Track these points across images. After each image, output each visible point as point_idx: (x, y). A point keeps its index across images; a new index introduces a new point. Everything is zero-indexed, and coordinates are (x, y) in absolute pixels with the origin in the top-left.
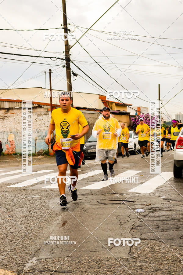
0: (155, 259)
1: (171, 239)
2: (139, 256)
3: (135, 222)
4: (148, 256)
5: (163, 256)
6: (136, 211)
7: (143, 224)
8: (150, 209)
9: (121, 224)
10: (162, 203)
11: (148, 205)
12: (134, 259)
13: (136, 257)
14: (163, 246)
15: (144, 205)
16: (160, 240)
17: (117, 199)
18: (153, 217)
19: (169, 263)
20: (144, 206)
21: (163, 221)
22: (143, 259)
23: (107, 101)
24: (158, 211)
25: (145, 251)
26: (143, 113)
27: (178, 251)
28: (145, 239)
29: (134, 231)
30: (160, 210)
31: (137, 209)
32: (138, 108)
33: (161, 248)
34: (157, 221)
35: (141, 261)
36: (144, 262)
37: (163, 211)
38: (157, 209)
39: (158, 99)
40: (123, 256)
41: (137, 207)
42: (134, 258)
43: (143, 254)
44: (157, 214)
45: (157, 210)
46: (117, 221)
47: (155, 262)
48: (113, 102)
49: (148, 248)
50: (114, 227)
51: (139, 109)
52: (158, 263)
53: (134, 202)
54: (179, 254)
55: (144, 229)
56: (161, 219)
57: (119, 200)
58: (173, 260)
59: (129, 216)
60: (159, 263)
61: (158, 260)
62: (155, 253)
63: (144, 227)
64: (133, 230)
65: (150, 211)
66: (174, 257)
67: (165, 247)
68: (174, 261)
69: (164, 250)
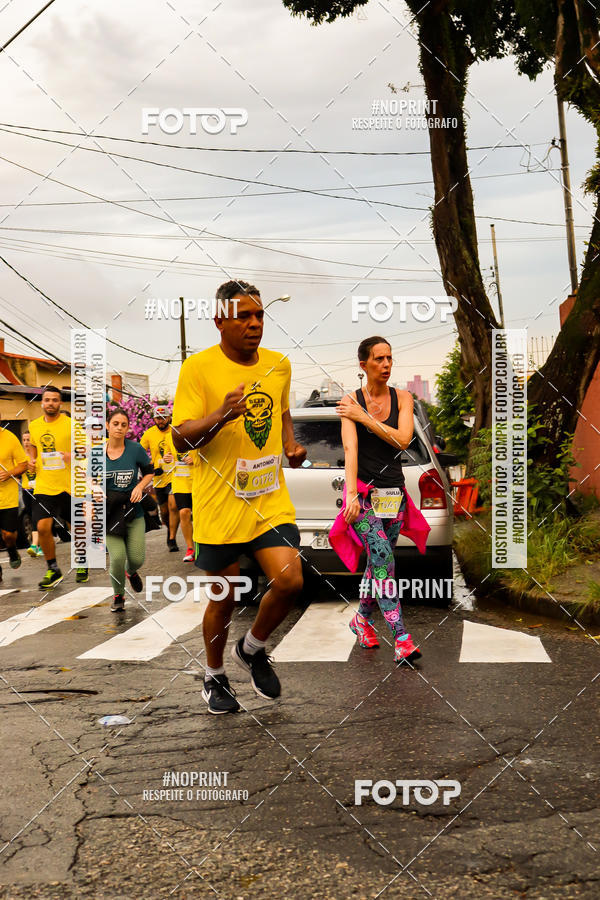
0: (157, 879)
1: (211, 809)
2: (103, 875)
3: (97, 760)
4: (134, 871)
5: (183, 868)
6: (101, 721)
7: (122, 763)
8: (149, 714)
9: (47, 772)
10: (187, 689)
11: (143, 701)
12: (87, 884)
13: (94, 878)
14: (185, 835)
15: (129, 701)
16: (175, 816)
17: (38, 688)
18: (159, 740)
19: (201, 890)
20: (128, 705)
21: (190, 750)
22: (117, 883)
23: (7, 357)
24: (173, 719)
25: (124, 855)
26: (130, 395)
27: (234, 847)
28: (128, 816)
29: (89, 792)
30: (180, 716)
31: (105, 715)
32: (113, 377)
33: (177, 841)
34: (168, 751)
35: (110, 890)
36: (119, 892)
37: (190, 716)
38: (171, 711)
39: (180, 344)
40: (51, 877)
41: (105, 708)
42: (88, 880)
43: (116, 866)
44: (170, 728)
45: (171, 716)
46: (35, 759)
47: (156, 888)
48: (29, 360)
49: (136, 843)
50: (22, 783)
51: (117, 380)
52: (164, 891)
53: (95, 693)
54: (234, 856)
55: (125, 781)
56: (184, 743)
57: (45, 688)
58: (215, 877)
59: (76, 740)
60: (168, 890)
61: (168, 881)
62: (157, 859)
63: (124, 775)
64: (89, 787)
65: (149, 719)
66: (217, 868)
67: (192, 837)
68: (217, 880)
69: (188, 848)
